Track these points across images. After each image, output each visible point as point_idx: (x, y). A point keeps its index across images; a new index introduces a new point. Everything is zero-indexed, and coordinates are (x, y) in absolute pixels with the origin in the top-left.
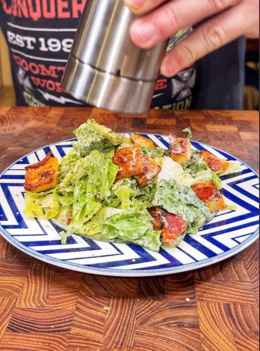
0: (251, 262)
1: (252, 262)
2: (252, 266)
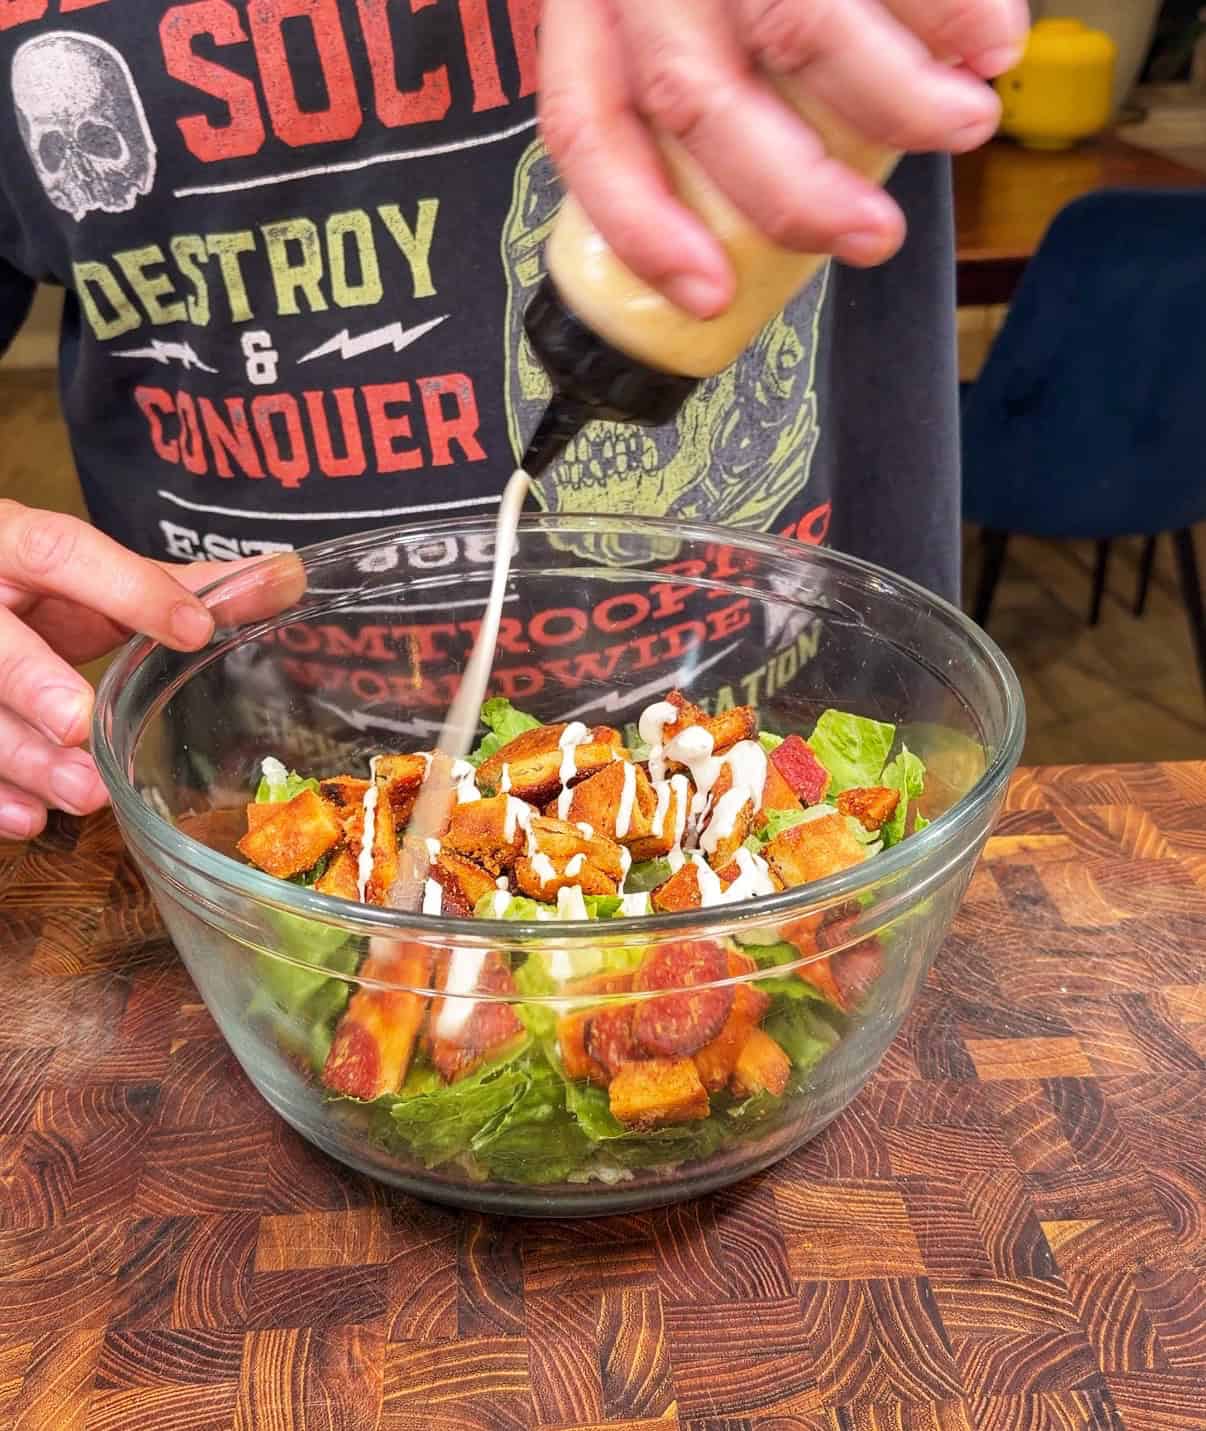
0: (985, 1399)
1: (989, 1400)
2: (988, 1415)
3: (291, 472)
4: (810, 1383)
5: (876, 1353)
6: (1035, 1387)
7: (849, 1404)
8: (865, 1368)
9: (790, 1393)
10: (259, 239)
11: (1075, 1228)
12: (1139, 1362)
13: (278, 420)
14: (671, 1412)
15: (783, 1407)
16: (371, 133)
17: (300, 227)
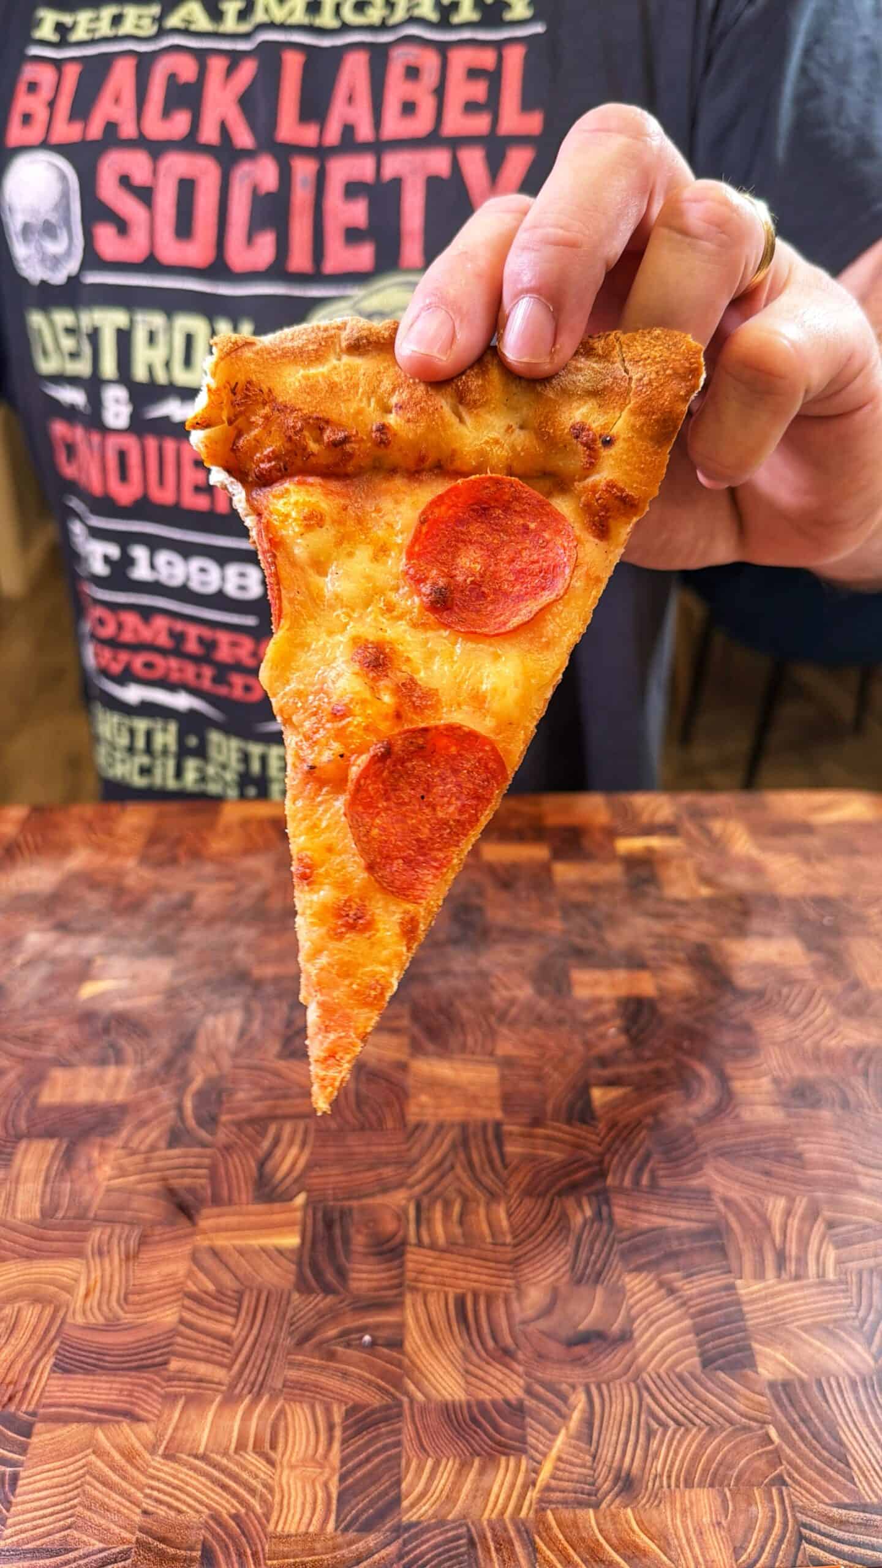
3: (125, 494)
4: (400, 1185)
5: (452, 1167)
6: (559, 1194)
7: (425, 1201)
8: (442, 1177)
9: (385, 1190)
10: (132, 321)
11: (614, 1093)
12: (636, 1182)
13: (122, 456)
14: (300, 1199)
15: (379, 1200)
16: (218, 269)
17: (157, 320)
